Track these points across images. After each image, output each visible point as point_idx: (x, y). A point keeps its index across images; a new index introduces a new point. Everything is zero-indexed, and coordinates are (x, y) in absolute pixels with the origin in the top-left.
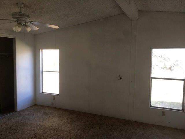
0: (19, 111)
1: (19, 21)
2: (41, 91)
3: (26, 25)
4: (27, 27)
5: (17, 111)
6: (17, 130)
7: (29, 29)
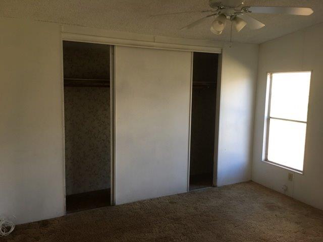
0: (219, 187)
1: (222, 12)
2: (263, 157)
3: (235, 19)
4: (238, 22)
5: (216, 186)
6: (211, 224)
7: (241, 26)
